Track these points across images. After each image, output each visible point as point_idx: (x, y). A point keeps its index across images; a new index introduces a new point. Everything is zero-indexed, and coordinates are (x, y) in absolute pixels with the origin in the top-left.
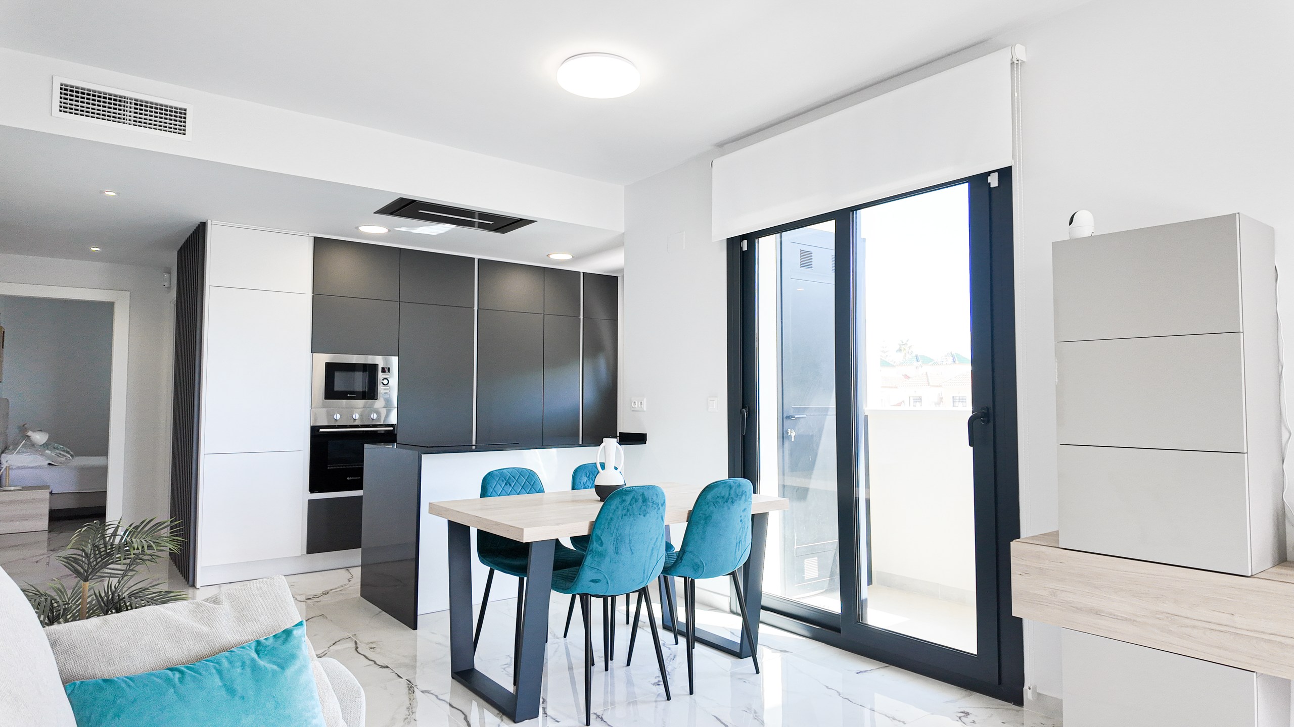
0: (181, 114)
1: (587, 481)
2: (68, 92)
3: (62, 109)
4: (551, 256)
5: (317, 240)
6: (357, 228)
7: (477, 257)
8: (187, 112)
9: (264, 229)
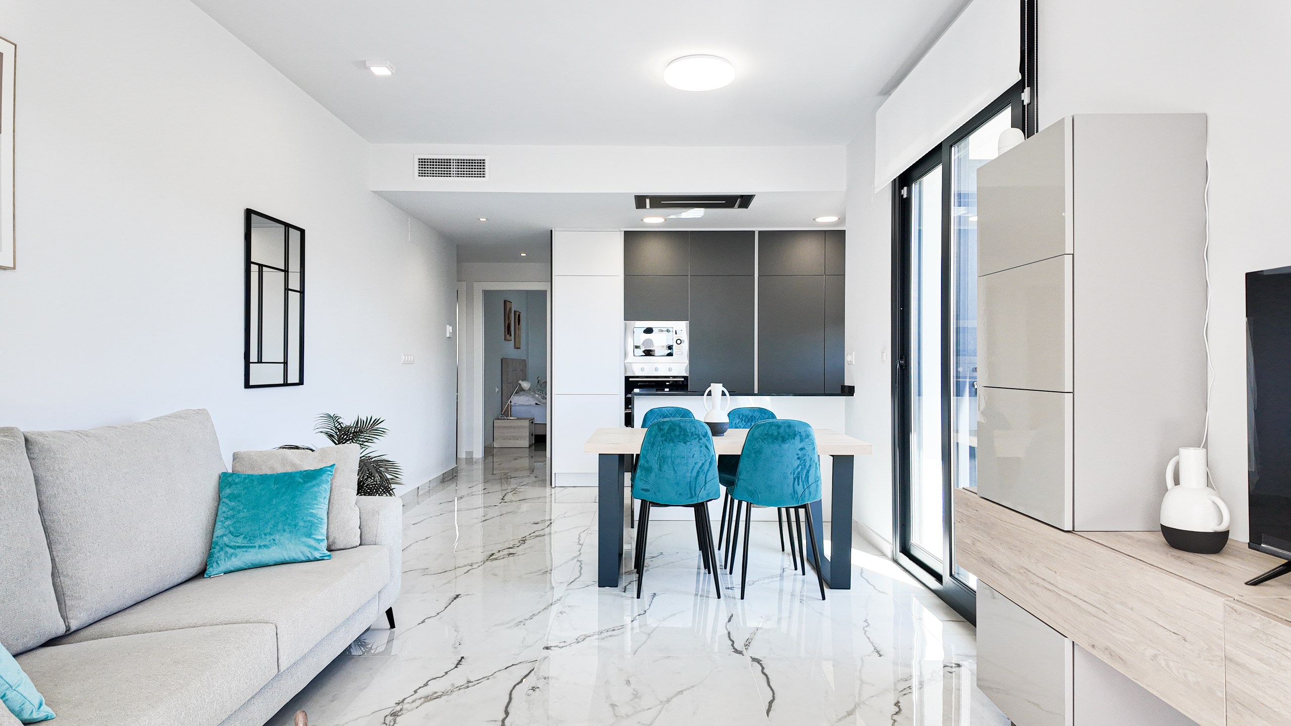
0: (481, 164)
1: (739, 422)
2: (423, 162)
3: (421, 174)
4: (817, 220)
5: (627, 234)
6: (642, 220)
7: (757, 229)
8: (486, 162)
9: (585, 229)
